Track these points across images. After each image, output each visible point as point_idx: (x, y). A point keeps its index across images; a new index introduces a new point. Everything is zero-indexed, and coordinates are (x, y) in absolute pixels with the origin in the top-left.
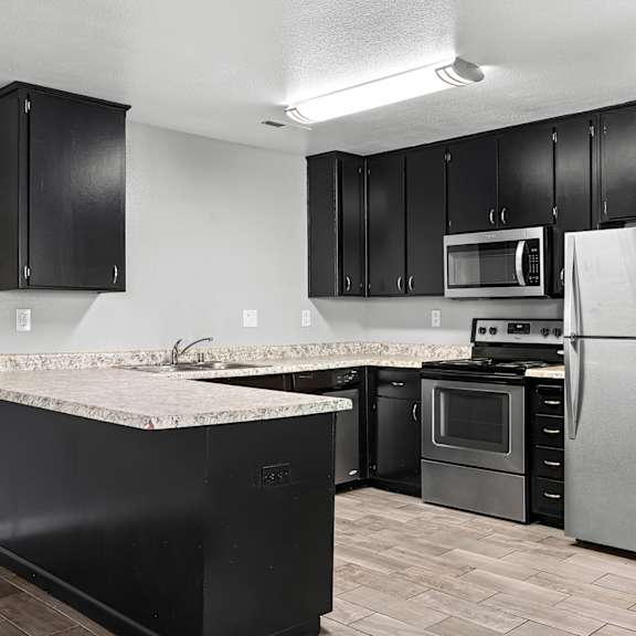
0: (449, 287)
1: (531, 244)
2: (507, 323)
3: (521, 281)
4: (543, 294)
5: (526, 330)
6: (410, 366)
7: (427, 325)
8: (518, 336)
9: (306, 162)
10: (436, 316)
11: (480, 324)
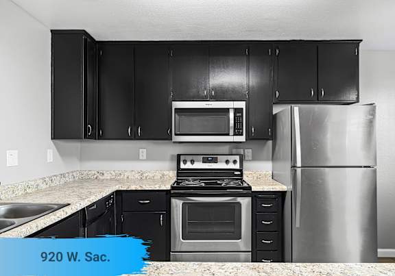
0: (176, 135)
1: (238, 111)
2: (202, 156)
3: (232, 132)
4: (244, 140)
5: (215, 161)
6: (157, 189)
7: (136, 158)
8: (210, 164)
9: (50, 34)
10: (143, 153)
11: (182, 158)
